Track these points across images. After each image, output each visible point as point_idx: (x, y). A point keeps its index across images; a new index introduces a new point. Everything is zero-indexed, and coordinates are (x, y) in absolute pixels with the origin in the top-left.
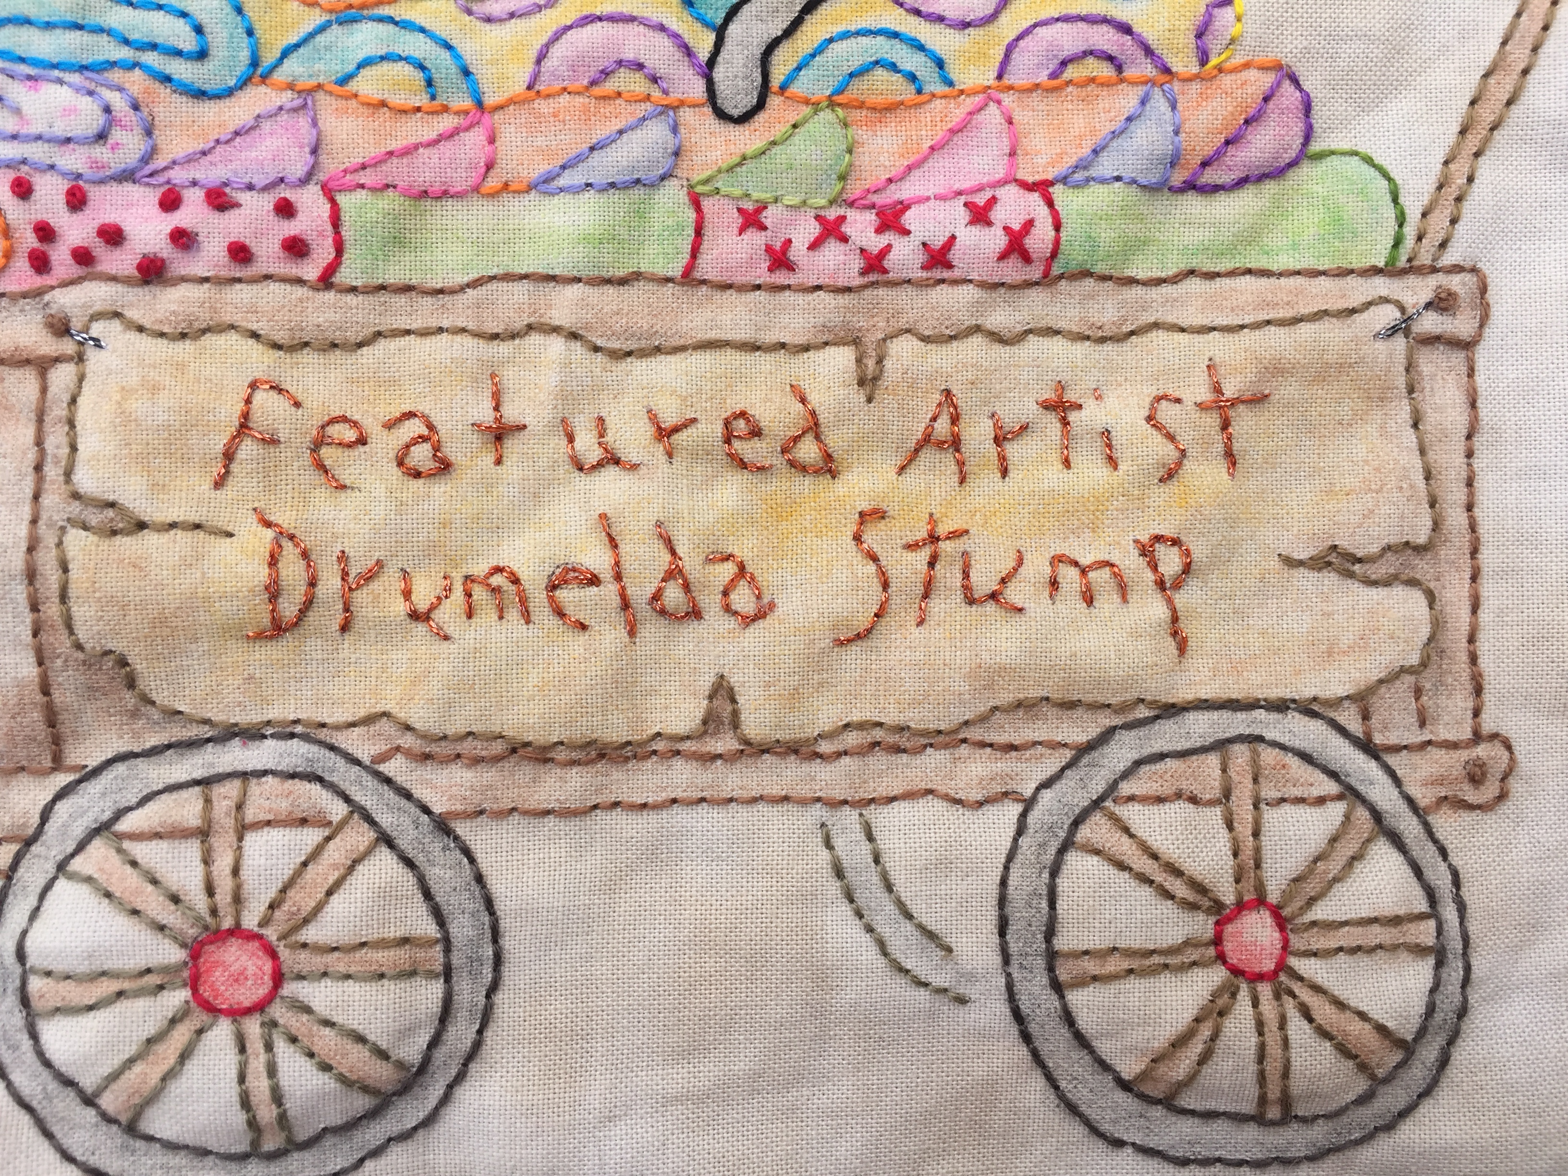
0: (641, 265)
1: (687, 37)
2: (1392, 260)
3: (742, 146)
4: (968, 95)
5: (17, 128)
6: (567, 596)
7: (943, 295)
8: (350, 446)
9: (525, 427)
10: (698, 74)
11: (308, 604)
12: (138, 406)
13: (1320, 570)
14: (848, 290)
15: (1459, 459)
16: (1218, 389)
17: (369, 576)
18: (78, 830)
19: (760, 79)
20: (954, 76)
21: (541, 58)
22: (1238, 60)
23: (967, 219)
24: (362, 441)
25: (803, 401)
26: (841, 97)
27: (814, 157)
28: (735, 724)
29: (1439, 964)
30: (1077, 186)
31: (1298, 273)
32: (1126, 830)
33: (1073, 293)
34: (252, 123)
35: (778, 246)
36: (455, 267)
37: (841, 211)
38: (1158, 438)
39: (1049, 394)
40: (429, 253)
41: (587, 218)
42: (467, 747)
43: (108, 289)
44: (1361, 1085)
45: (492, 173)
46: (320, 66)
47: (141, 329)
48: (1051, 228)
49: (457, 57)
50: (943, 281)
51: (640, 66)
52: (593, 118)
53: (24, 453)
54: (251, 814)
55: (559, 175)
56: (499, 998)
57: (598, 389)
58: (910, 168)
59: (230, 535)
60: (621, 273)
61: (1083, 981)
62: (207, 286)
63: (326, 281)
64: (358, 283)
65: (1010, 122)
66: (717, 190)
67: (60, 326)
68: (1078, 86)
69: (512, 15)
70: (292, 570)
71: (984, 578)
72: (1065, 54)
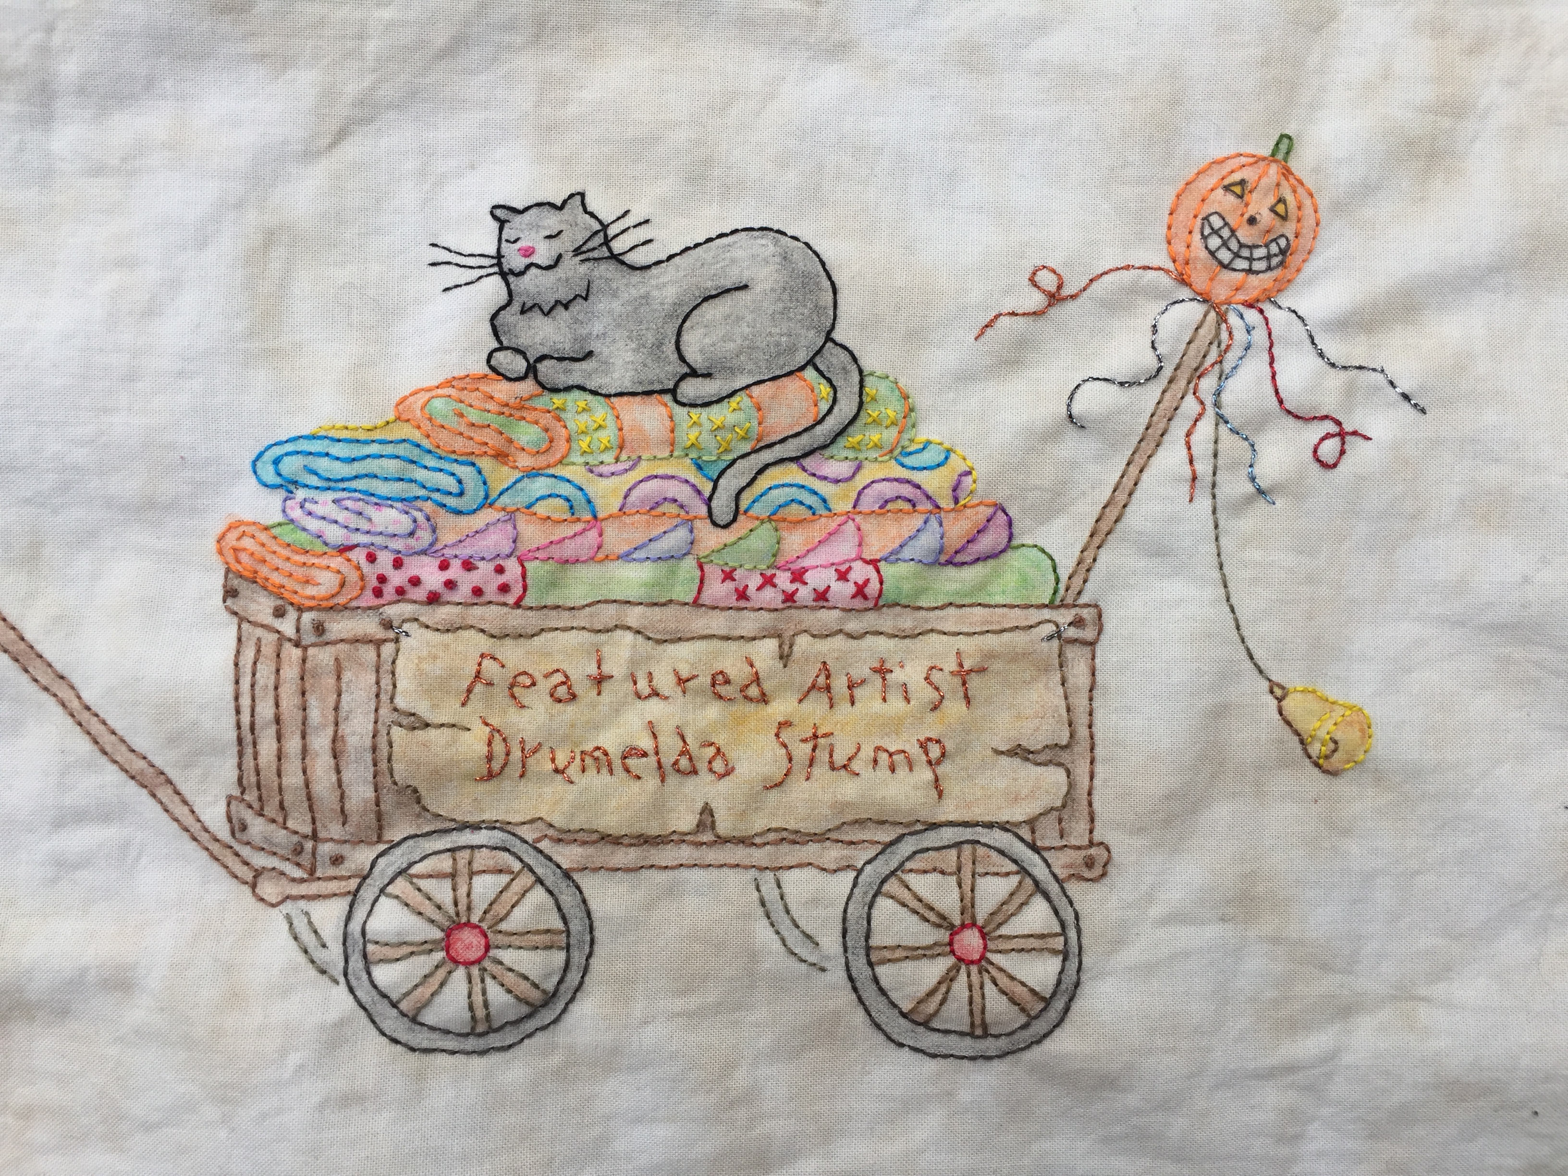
0: (673, 596)
1: (700, 487)
2: (1052, 601)
3: (724, 540)
4: (838, 516)
5: (369, 528)
6: (631, 762)
7: (823, 614)
8: (528, 687)
9: (612, 677)
11: (505, 765)
12: (426, 666)
13: (1012, 757)
14: (776, 610)
15: (1086, 702)
16: (961, 665)
17: (535, 751)
18: (390, 872)
19: (734, 507)
20: (831, 506)
21: (626, 496)
22: (975, 501)
23: (836, 578)
24: (534, 684)
25: (752, 666)
26: (774, 517)
27: (760, 545)
28: (713, 826)
29: (1065, 960)
30: (892, 563)
31: (1005, 606)
32: (907, 887)
33: (890, 614)
34: (485, 527)
35: (741, 589)
36: (580, 596)
37: (773, 572)
38: (930, 689)
39: (877, 665)
40: (568, 590)
41: (646, 574)
42: (580, 836)
43: (412, 607)
44: (1023, 1019)
45: (601, 550)
46: (518, 499)
47: (427, 627)
48: (878, 583)
49: (586, 495)
50: (823, 607)
51: (676, 501)
52: (651, 525)
53: (371, 688)
54: (476, 866)
55: (633, 552)
56: (592, 961)
57: (649, 658)
58: (808, 551)
59: (469, 730)
60: (663, 600)
61: (884, 962)
62: (460, 606)
63: (518, 605)
64: (533, 605)
65: (859, 529)
66: (712, 561)
67: (388, 625)
68: (893, 513)
69: (613, 474)
70: (499, 748)
71: (840, 758)
72: (887, 497)
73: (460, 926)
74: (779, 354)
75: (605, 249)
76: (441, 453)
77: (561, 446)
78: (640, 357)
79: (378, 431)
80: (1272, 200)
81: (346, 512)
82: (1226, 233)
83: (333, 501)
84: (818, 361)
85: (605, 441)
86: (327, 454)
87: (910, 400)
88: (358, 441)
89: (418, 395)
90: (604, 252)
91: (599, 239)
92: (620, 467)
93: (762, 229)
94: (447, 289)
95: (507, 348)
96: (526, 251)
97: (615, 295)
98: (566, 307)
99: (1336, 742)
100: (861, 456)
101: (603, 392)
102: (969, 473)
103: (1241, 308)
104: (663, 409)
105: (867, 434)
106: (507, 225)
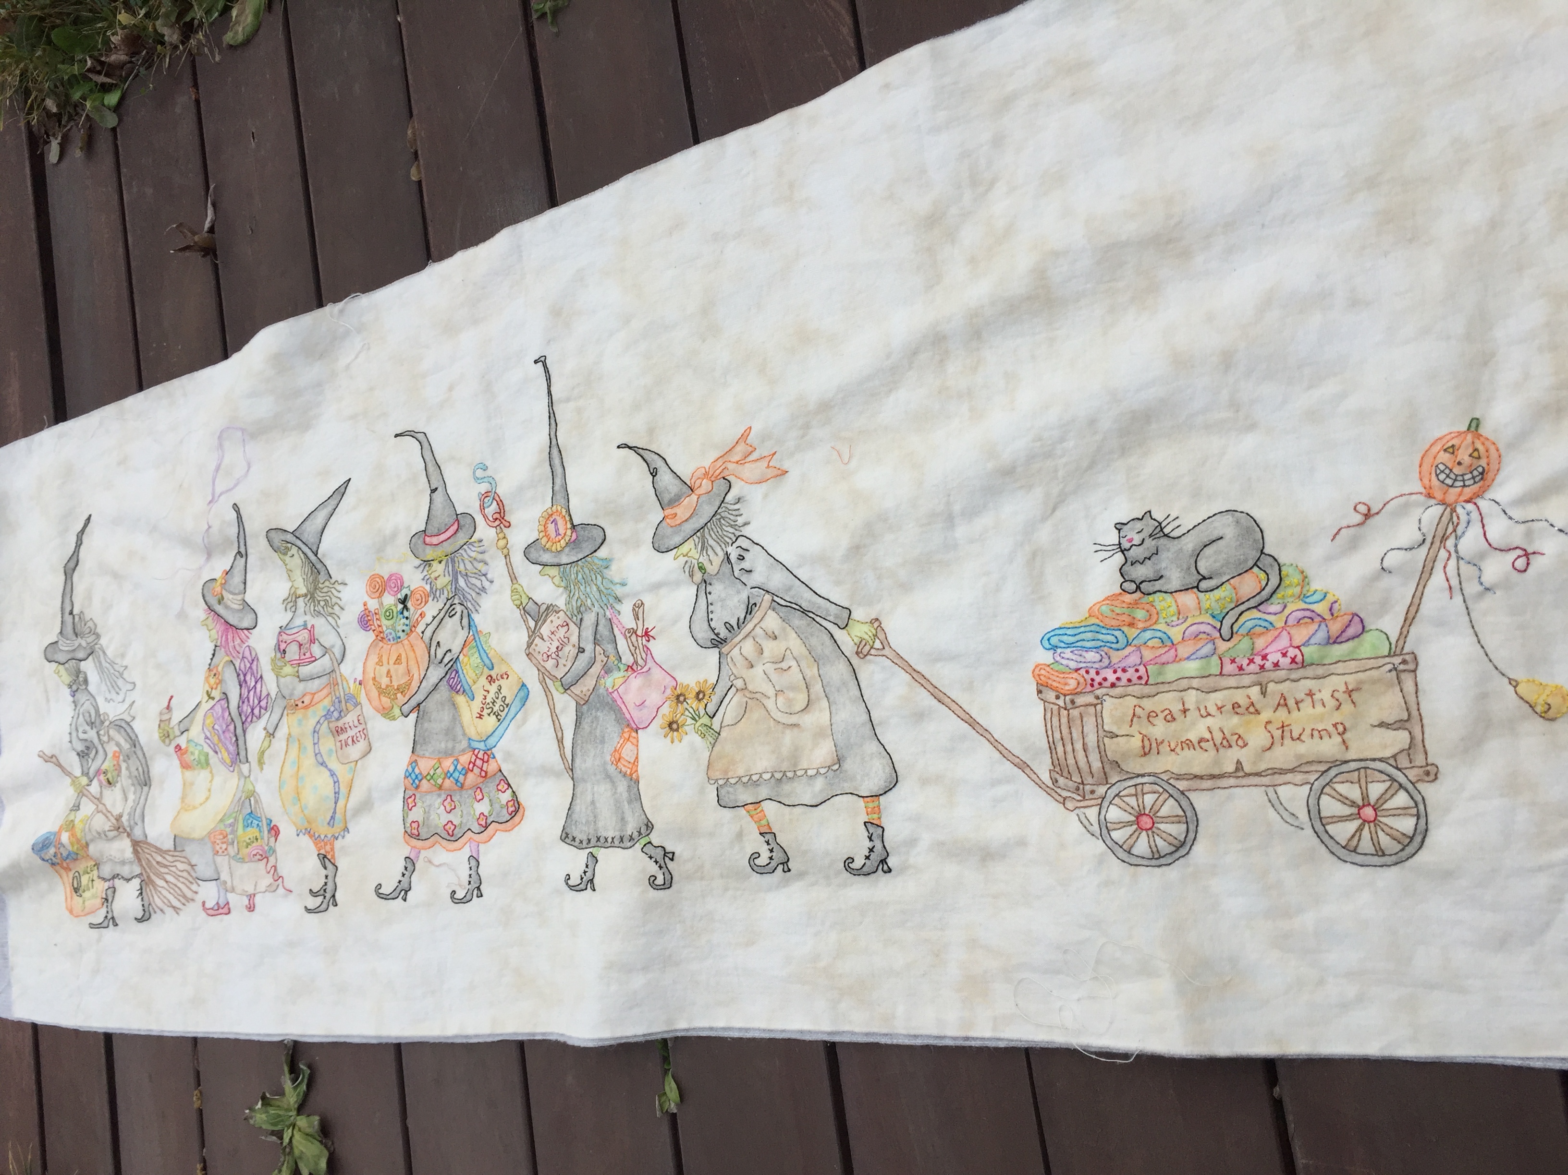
2: (1390, 653)
3: (1229, 646)
4: (1278, 629)
5: (1085, 660)
6: (1203, 744)
8: (1155, 717)
9: (1190, 709)
11: (1150, 749)
12: (1114, 713)
13: (1380, 727)
14: (1257, 673)
15: (1414, 698)
16: (1347, 688)
17: (1162, 742)
18: (1113, 796)
20: (1275, 625)
21: (1184, 633)
22: (1342, 614)
23: (1282, 656)
24: (1157, 716)
25: (1250, 698)
26: (1249, 633)
27: (1245, 646)
28: (1243, 770)
29: (1418, 819)
30: (1306, 646)
31: (1366, 659)
32: (1335, 790)
33: (1310, 669)
34: (1129, 654)
36: (1172, 677)
38: (1334, 700)
39: (1308, 692)
40: (1166, 675)
41: (1198, 665)
42: (1185, 777)
43: (1105, 690)
44: (1400, 847)
45: (1177, 657)
46: (1140, 641)
47: (1112, 697)
48: (1301, 656)
49: (1167, 635)
51: (1205, 633)
52: (1196, 644)
53: (1094, 723)
54: (1144, 792)
55: (1191, 656)
56: (1198, 828)
57: (1204, 700)
58: (1267, 646)
59: (1134, 736)
60: (1206, 675)
61: (1329, 824)
62: (1124, 687)
63: (1146, 684)
64: (1153, 683)
65: (1289, 633)
66: (1225, 656)
67: (1097, 698)
68: (1303, 624)
69: (1177, 625)
70: (1147, 743)
71: (1295, 735)
72: (1300, 618)
73: (1142, 815)
76: (1108, 627)
77: (1155, 617)
79: (1083, 622)
80: (1470, 451)
81: (1076, 655)
82: (1447, 471)
83: (1071, 652)
84: (1258, 563)
85: (1172, 612)
86: (1066, 634)
87: (1305, 573)
88: (1076, 627)
89: (1096, 605)
92: (1180, 621)
94: (1102, 560)
97: (1168, 551)
98: (1149, 559)
99: (1549, 705)
100: (1286, 601)
102: (1336, 602)
103: (1463, 504)
105: (1286, 591)
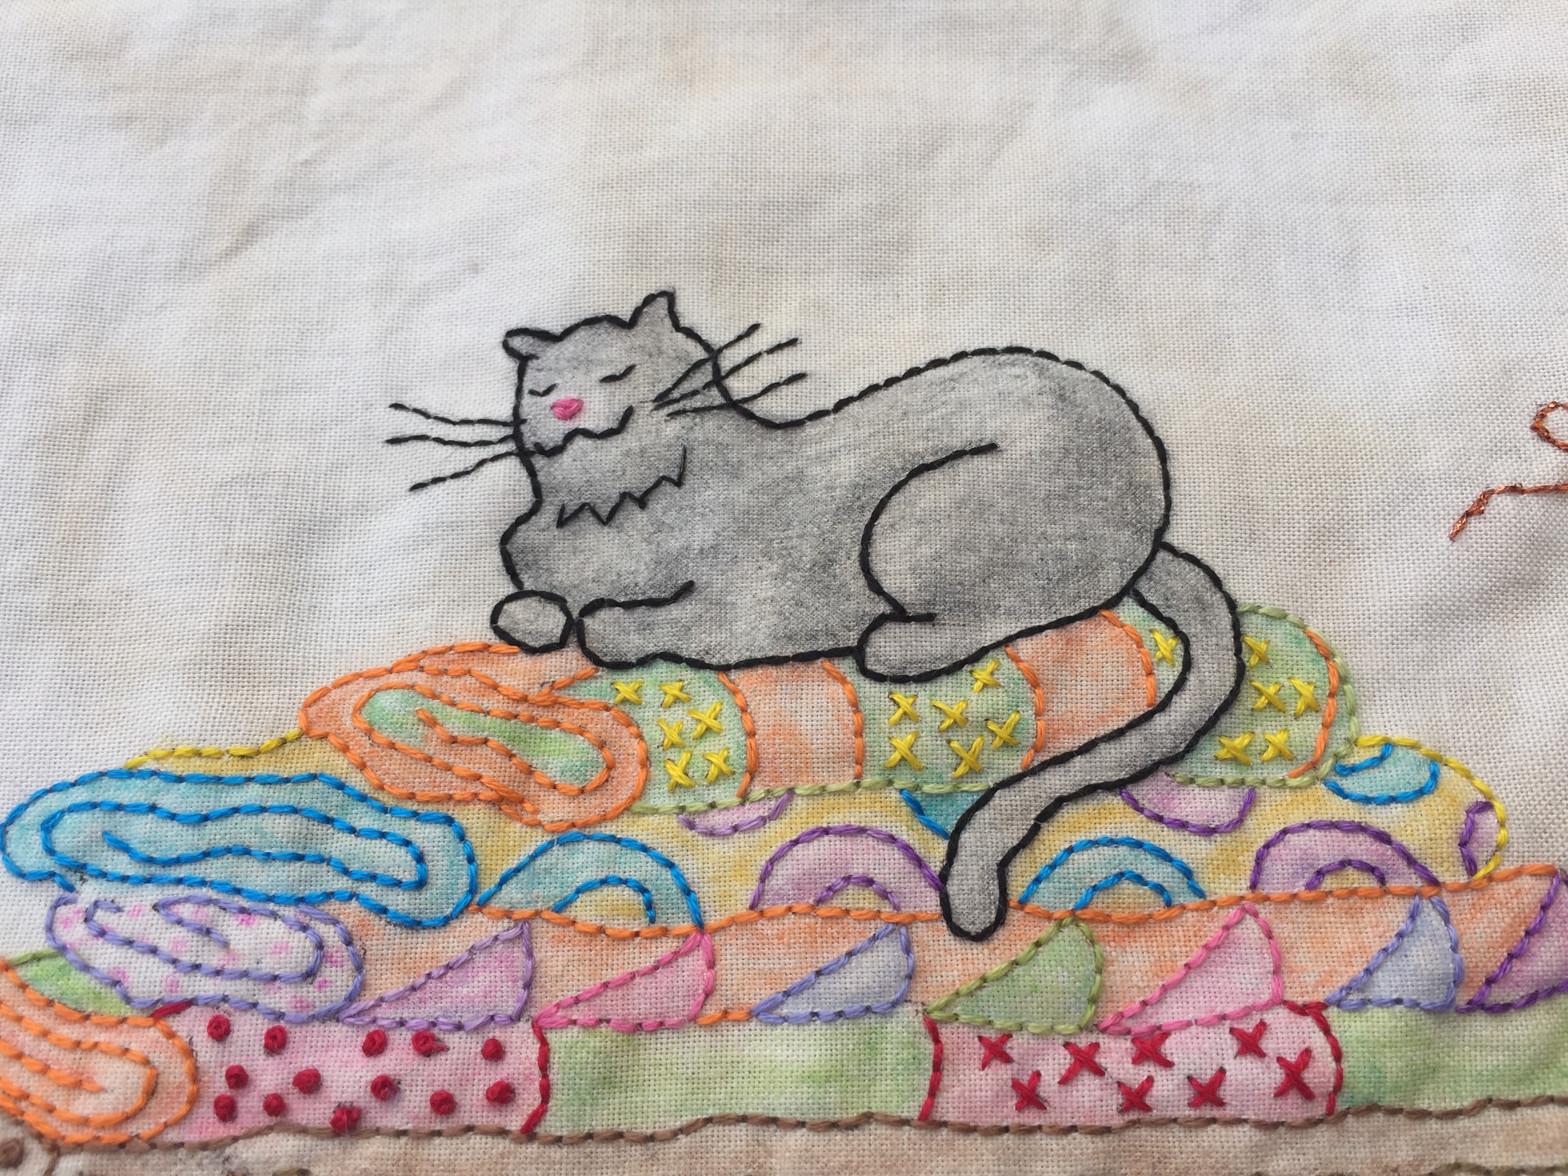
0: (872, 1104)
1: (921, 852)
3: (981, 966)
4: (1222, 907)
5: (222, 962)
7: (1215, 1137)
10: (931, 886)
14: (1105, 1131)
20: (1203, 886)
21: (765, 876)
22: (1511, 866)
23: (1236, 1050)
26: (1085, 911)
27: (1061, 979)
30: (1353, 1009)
33: (1361, 1129)
34: (466, 956)
35: (1025, 1080)
36: (668, 1108)
37: (1093, 1039)
40: (640, 1092)
41: (812, 1053)
43: (296, 1142)
45: (712, 1000)
46: (539, 891)
48: (1330, 1059)
49: (678, 876)
50: (1214, 1120)
51: (869, 883)
52: (819, 940)
55: (782, 1002)
58: (1165, 989)
60: (852, 1114)
62: (403, 1140)
63: (529, 1132)
64: (563, 1132)
65: (1269, 935)
66: (956, 1017)
68: (1339, 897)
69: (735, 829)
72: (1321, 864)
74: (1065, 577)
75: (715, 392)
76: (386, 799)
77: (630, 776)
78: (789, 587)
79: (263, 758)
81: (179, 928)
83: (155, 907)
84: (1143, 586)
85: (717, 760)
86: (153, 808)
87: (1338, 660)
88: (218, 780)
89: (349, 687)
90: (715, 397)
91: (704, 376)
92: (751, 813)
93: (1011, 350)
94: (418, 487)
95: (532, 593)
96: (566, 408)
100: (1252, 777)
101: (714, 661)
102: (1486, 806)
104: (837, 689)
105: (1258, 731)
106: (533, 364)
